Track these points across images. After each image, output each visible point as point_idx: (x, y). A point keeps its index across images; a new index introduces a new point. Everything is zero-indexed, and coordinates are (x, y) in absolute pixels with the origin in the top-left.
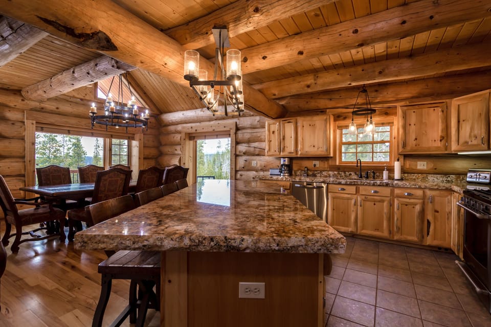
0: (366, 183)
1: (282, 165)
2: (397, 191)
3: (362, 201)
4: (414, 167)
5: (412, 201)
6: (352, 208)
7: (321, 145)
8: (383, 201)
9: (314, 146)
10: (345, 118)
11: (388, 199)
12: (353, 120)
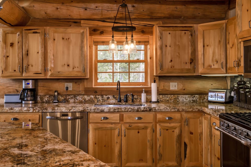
0: (130, 110)
1: (24, 90)
2: (159, 116)
3: (126, 130)
4: (167, 88)
5: (172, 125)
6: (116, 139)
7: (77, 64)
8: (146, 128)
9: (68, 65)
10: (102, 33)
11: (151, 125)
12: (113, 37)
